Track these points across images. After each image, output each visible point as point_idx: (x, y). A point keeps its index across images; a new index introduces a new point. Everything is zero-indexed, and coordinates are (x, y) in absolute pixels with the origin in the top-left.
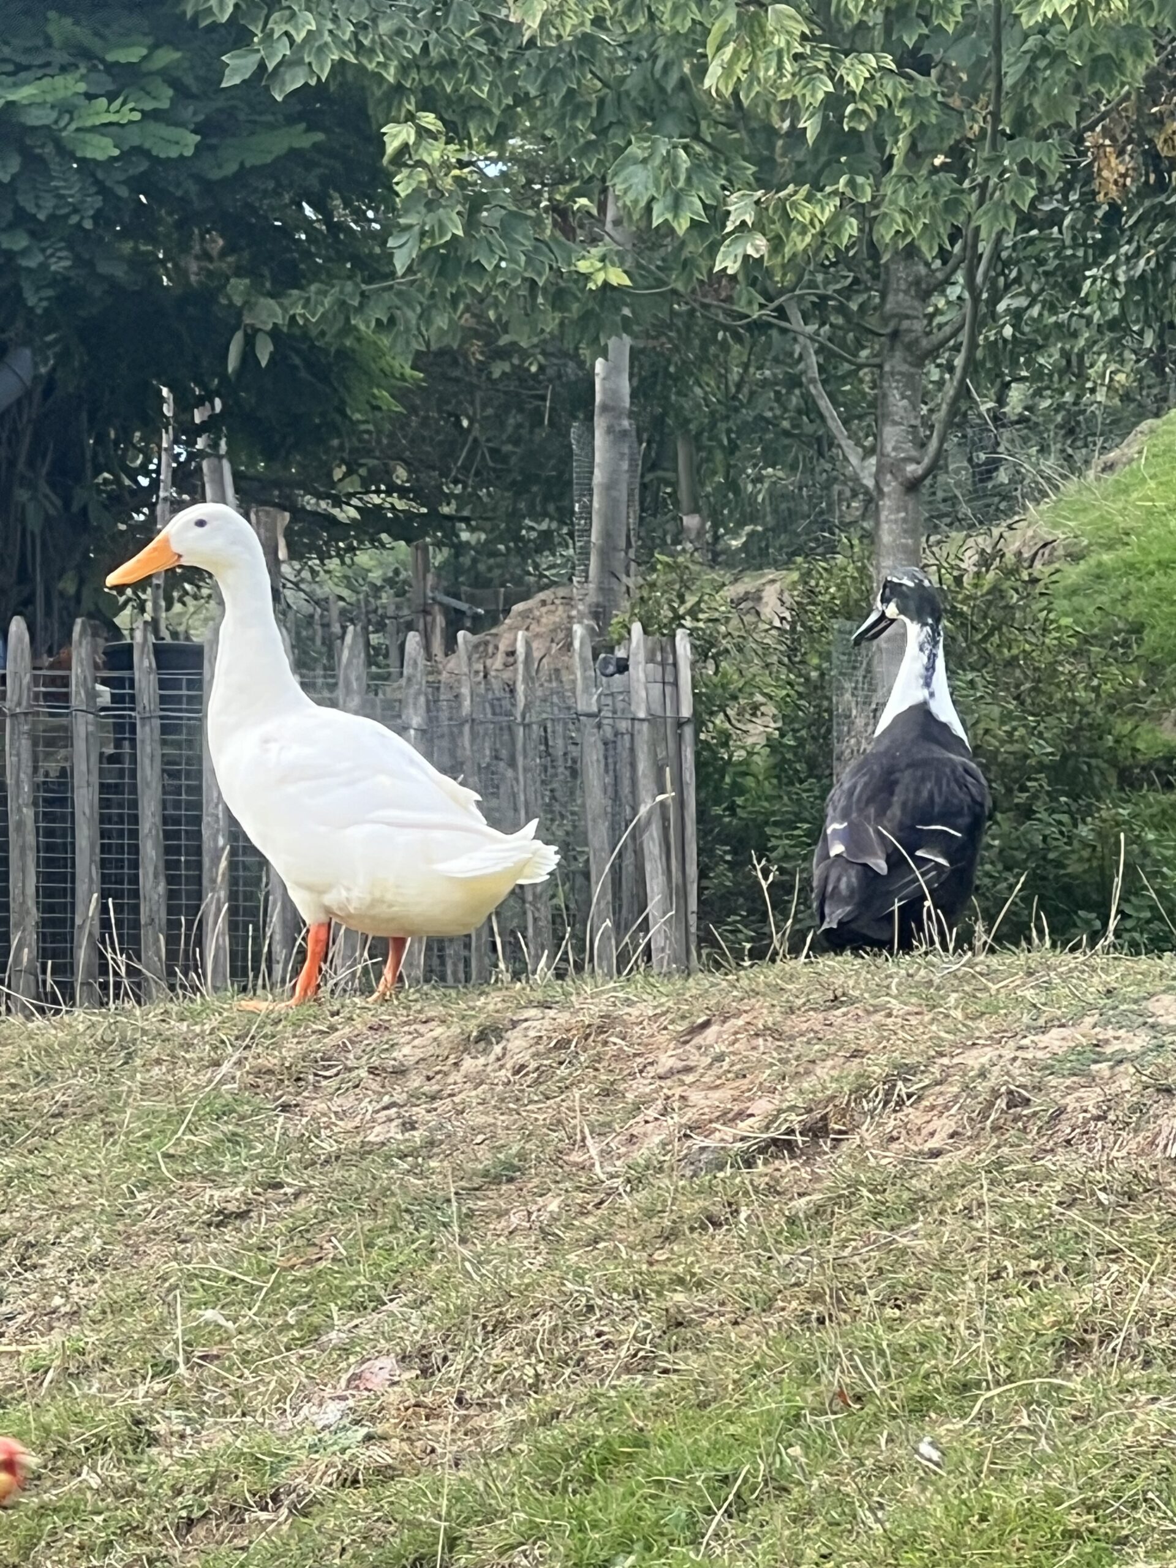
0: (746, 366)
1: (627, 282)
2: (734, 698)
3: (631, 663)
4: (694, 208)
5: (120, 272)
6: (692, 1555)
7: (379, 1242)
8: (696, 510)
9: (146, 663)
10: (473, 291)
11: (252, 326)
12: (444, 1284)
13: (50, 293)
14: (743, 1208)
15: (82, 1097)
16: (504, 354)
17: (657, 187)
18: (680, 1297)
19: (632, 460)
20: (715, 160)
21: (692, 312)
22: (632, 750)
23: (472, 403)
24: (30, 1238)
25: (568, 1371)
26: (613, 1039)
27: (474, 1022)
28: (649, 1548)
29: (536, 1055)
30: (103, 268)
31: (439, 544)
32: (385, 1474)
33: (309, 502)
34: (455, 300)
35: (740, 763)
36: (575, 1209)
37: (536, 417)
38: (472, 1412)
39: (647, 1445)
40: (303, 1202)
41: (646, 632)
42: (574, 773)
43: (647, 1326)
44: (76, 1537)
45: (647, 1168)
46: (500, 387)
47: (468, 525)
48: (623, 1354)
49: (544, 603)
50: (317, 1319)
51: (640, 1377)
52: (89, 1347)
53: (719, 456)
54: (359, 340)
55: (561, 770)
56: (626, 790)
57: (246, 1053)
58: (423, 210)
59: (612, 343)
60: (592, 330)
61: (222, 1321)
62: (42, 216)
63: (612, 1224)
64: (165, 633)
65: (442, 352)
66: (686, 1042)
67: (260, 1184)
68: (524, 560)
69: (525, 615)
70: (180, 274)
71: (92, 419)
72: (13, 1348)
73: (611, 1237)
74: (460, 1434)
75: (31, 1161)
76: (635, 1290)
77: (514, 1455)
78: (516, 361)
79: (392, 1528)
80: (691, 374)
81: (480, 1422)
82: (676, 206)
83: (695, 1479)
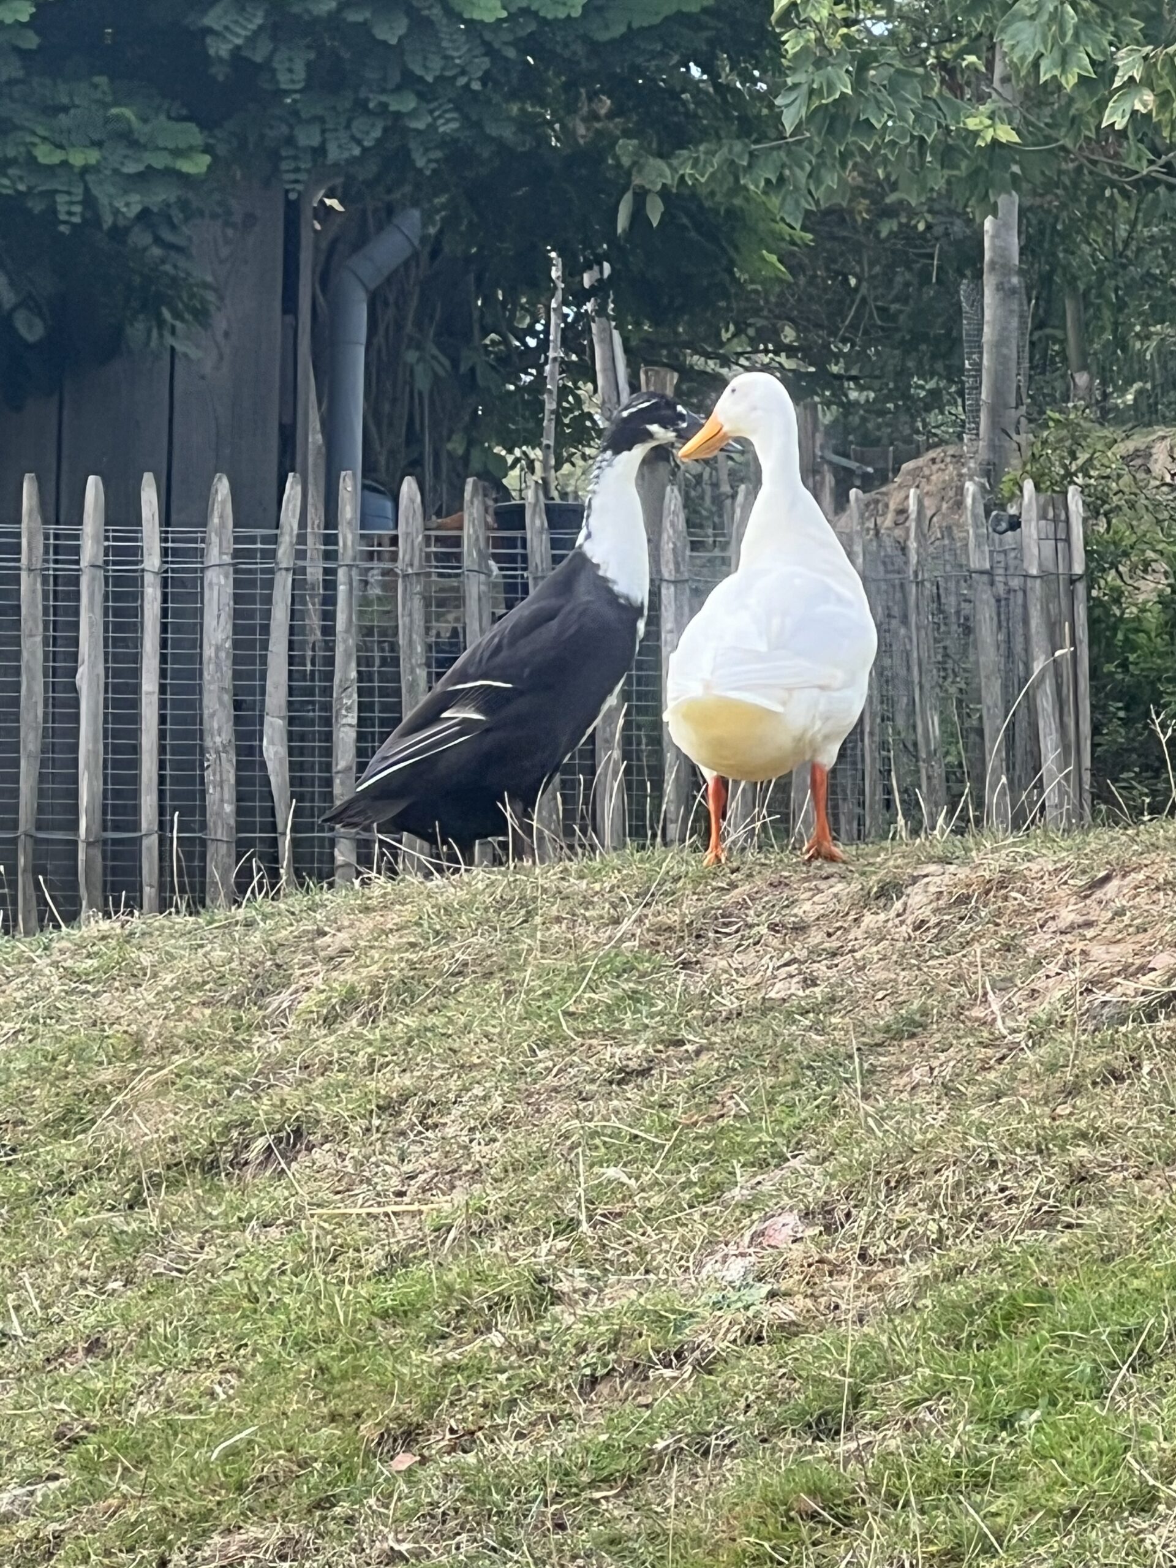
0: (1133, 224)
1: (1016, 139)
2: (1126, 554)
3: (1022, 520)
4: (1081, 65)
5: (508, 133)
6: (1097, 1409)
7: (781, 1098)
8: (1084, 367)
9: (538, 523)
10: (862, 150)
11: (642, 187)
12: (847, 1139)
13: (438, 154)
14: (1146, 1062)
15: (483, 955)
16: (889, 212)
17: (1045, 43)
18: (1083, 1152)
19: (1022, 317)
20: (1102, 16)
21: (1079, 170)
22: (1025, 607)
23: (859, 262)
24: (432, 1097)
25: (971, 1227)
26: (1014, 894)
27: (874, 878)
28: (1053, 1403)
29: (935, 911)
30: (492, 130)
31: (828, 404)
32: (789, 1330)
33: (697, 361)
34: (844, 158)
35: (1133, 620)
36: (977, 1065)
37: (924, 277)
38: (875, 1268)
39: (1051, 1299)
40: (705, 1058)
41: (1037, 487)
42: (968, 630)
43: (1050, 1181)
44: (481, 1396)
45: (1049, 1022)
46: (887, 245)
47: (857, 384)
48: (1026, 1208)
49: (933, 461)
50: (719, 1177)
51: (1044, 1232)
52: (491, 1207)
53: (1107, 314)
54: (747, 200)
55: (954, 627)
56: (1018, 646)
57: (645, 911)
58: (811, 69)
59: (1002, 200)
60: (981, 188)
61: (624, 1179)
62: (430, 79)
63: (1014, 1079)
64: (555, 494)
65: (829, 212)
66: (1086, 897)
67: (662, 1041)
68: (913, 419)
69: (916, 472)
70: (567, 134)
71: (479, 279)
72: (415, 1207)
73: (1014, 1092)
74: (864, 1290)
75: (432, 1020)
76: (1038, 1145)
77: (918, 1310)
78: (904, 220)
79: (797, 1385)
80: (1079, 232)
81: (883, 1278)
82: (1064, 62)
83: (1099, 1333)
